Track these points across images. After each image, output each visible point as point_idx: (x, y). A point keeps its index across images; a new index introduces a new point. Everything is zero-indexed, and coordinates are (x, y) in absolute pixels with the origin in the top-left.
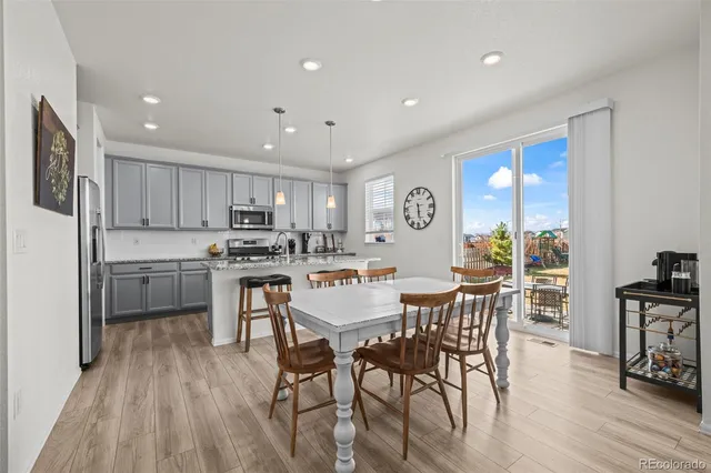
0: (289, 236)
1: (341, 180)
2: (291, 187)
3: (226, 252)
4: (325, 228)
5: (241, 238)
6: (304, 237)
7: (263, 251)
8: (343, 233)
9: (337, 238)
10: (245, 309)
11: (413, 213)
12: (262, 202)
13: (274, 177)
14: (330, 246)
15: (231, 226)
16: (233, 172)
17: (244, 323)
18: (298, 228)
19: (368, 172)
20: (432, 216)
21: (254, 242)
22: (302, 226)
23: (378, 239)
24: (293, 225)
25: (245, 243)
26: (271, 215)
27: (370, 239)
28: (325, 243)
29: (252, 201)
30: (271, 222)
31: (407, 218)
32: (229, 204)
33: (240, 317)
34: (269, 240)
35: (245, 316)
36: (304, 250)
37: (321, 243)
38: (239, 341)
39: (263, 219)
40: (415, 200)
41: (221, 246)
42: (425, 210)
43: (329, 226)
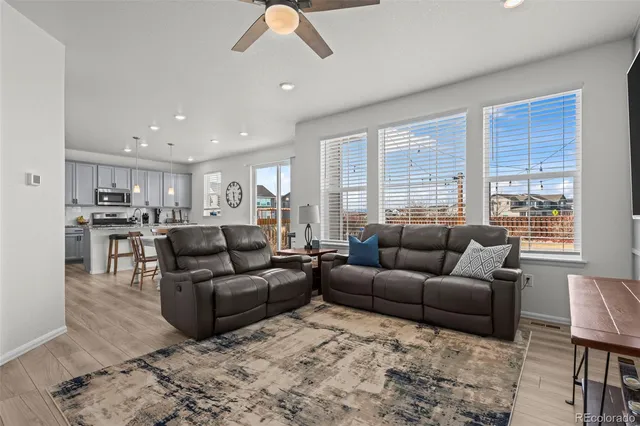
0: (144, 211)
1: (187, 171)
2: (146, 175)
3: (91, 222)
4: (173, 205)
5: (103, 212)
6: (157, 212)
7: (123, 222)
8: (188, 209)
9: (184, 213)
10: (113, 253)
11: (231, 197)
12: (122, 186)
13: (132, 168)
14: (178, 218)
15: (96, 204)
16: (98, 165)
17: (113, 260)
18: (150, 205)
19: (206, 167)
20: (240, 200)
21: (114, 215)
22: (154, 204)
23: (212, 214)
24: (147, 203)
25: (107, 215)
26: (129, 196)
27: (206, 213)
28: (174, 217)
29: (114, 185)
30: (129, 201)
31: (228, 200)
32: (95, 187)
33: (109, 257)
34: (127, 214)
35: (113, 256)
36: (157, 221)
37: (171, 217)
38: (108, 272)
39: (122, 198)
40: (232, 189)
41: (87, 217)
42: (237, 196)
43: (177, 204)
